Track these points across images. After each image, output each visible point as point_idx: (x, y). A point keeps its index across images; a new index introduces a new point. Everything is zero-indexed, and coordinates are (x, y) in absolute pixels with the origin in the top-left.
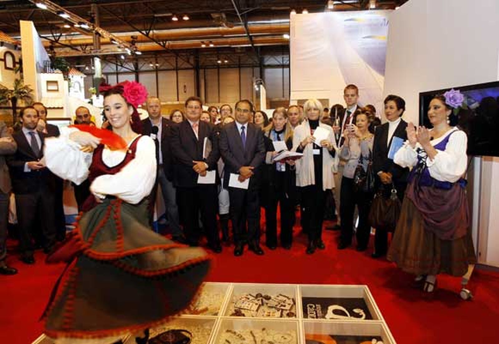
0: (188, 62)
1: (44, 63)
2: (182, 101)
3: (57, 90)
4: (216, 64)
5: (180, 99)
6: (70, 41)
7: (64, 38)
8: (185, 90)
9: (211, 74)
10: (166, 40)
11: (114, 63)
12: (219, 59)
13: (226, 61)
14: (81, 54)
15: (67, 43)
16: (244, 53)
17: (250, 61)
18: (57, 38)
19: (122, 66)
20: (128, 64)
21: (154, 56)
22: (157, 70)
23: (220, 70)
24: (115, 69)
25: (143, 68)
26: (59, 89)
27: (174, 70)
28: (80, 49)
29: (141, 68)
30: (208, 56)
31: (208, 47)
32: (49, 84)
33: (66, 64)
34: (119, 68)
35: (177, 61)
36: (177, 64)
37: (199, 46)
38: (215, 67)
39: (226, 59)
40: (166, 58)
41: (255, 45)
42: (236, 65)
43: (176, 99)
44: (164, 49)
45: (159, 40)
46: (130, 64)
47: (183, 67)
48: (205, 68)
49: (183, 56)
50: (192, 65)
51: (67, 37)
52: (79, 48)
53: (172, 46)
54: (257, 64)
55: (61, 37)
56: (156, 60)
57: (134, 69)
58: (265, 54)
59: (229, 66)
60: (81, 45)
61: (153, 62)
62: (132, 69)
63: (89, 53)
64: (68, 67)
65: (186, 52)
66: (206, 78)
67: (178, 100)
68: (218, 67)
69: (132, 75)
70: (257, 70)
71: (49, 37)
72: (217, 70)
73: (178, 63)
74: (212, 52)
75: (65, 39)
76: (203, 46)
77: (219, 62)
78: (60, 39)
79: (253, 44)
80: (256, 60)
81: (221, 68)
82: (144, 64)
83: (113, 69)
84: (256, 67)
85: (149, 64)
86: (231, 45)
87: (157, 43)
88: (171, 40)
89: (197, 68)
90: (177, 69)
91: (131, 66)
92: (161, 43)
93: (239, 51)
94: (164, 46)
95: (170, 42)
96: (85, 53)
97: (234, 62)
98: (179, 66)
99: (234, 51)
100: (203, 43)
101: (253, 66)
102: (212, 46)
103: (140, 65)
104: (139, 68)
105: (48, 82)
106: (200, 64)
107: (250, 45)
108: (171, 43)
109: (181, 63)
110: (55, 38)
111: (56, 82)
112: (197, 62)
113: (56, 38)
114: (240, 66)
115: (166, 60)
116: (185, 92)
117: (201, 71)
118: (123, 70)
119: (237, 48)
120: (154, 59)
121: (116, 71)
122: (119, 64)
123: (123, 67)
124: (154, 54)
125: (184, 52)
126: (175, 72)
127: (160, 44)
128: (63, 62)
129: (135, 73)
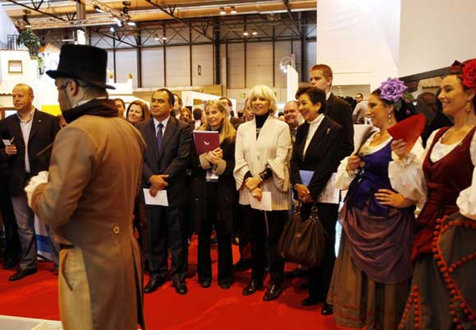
0: (205, 34)
1: (8, 38)
2: (196, 86)
3: (21, 72)
4: (243, 37)
5: (193, 84)
6: (53, 8)
7: (45, 5)
8: (200, 71)
9: (236, 50)
10: (175, 6)
11: (111, 37)
12: (245, 30)
13: (255, 34)
14: (68, 25)
15: (50, 11)
16: (279, 21)
17: (288, 33)
18: (38, 5)
19: (119, 40)
20: (128, 38)
21: (162, 27)
22: (165, 46)
23: (247, 44)
24: (112, 44)
25: (148, 43)
26: (23, 71)
27: (186, 45)
28: (67, 19)
29: (144, 43)
30: (232, 26)
31: (229, 14)
32: (10, 64)
33: (35, 39)
34: (117, 42)
35: (191, 34)
36: (191, 38)
37: (216, 13)
38: (242, 40)
39: (254, 30)
40: (177, 30)
41: (292, 10)
42: (269, 37)
43: (189, 84)
44: (173, 18)
45: (165, 6)
46: (130, 38)
47: (198, 41)
48: (228, 42)
49: (199, 26)
50: (210, 39)
51: (50, 3)
52: (65, 17)
53: (183, 13)
54: (297, 35)
55: (43, 4)
56: (164, 31)
57: (135, 44)
58: (307, 22)
59: (259, 40)
60: (67, 14)
61: (159, 35)
62: (133, 44)
63: (76, 24)
64: (39, 43)
65: (202, 21)
66: (229, 55)
67: (191, 85)
68: (246, 41)
69: (134, 52)
70: (297, 44)
71: (27, 3)
72: (243, 44)
73: (192, 36)
74: (237, 22)
75: (47, 6)
76: (223, 13)
77: (246, 34)
78: (41, 7)
79: (289, 10)
80: (296, 30)
81: (249, 42)
82: (150, 37)
83: (109, 44)
84: (297, 39)
85: (154, 37)
86: (260, 11)
87: (162, 10)
88: (180, 6)
89: (217, 42)
90: (191, 44)
91: (132, 40)
92: (168, 10)
93: (272, 19)
94: (172, 14)
95: (179, 8)
96: (72, 23)
97: (267, 34)
98: (193, 39)
99: (266, 19)
100: (222, 9)
101: (292, 40)
102: (234, 12)
103: (143, 39)
104: (142, 42)
105: (10, 62)
106: (221, 38)
107: (286, 11)
108: (181, 9)
109: (197, 36)
110: (34, 6)
111: (20, 62)
112: (217, 34)
113: (35, 4)
114: (274, 39)
115: (177, 32)
116: (199, 74)
117: (223, 47)
118: (122, 45)
119: (269, 15)
120: (162, 31)
121: (112, 47)
122: (117, 38)
123: (122, 41)
124: (162, 24)
125: (200, 21)
126: (188, 48)
127: (166, 11)
128: (32, 37)
129: (136, 49)
